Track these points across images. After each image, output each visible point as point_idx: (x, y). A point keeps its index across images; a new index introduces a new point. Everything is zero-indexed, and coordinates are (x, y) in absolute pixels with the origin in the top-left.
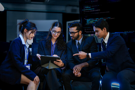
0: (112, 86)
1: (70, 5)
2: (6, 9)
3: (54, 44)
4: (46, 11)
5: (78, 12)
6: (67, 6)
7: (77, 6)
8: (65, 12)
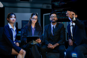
0: (73, 56)
1: (46, 4)
2: (4, 6)
3: (34, 28)
4: (30, 7)
5: (51, 8)
6: (43, 4)
7: (50, 4)
8: (42, 8)
